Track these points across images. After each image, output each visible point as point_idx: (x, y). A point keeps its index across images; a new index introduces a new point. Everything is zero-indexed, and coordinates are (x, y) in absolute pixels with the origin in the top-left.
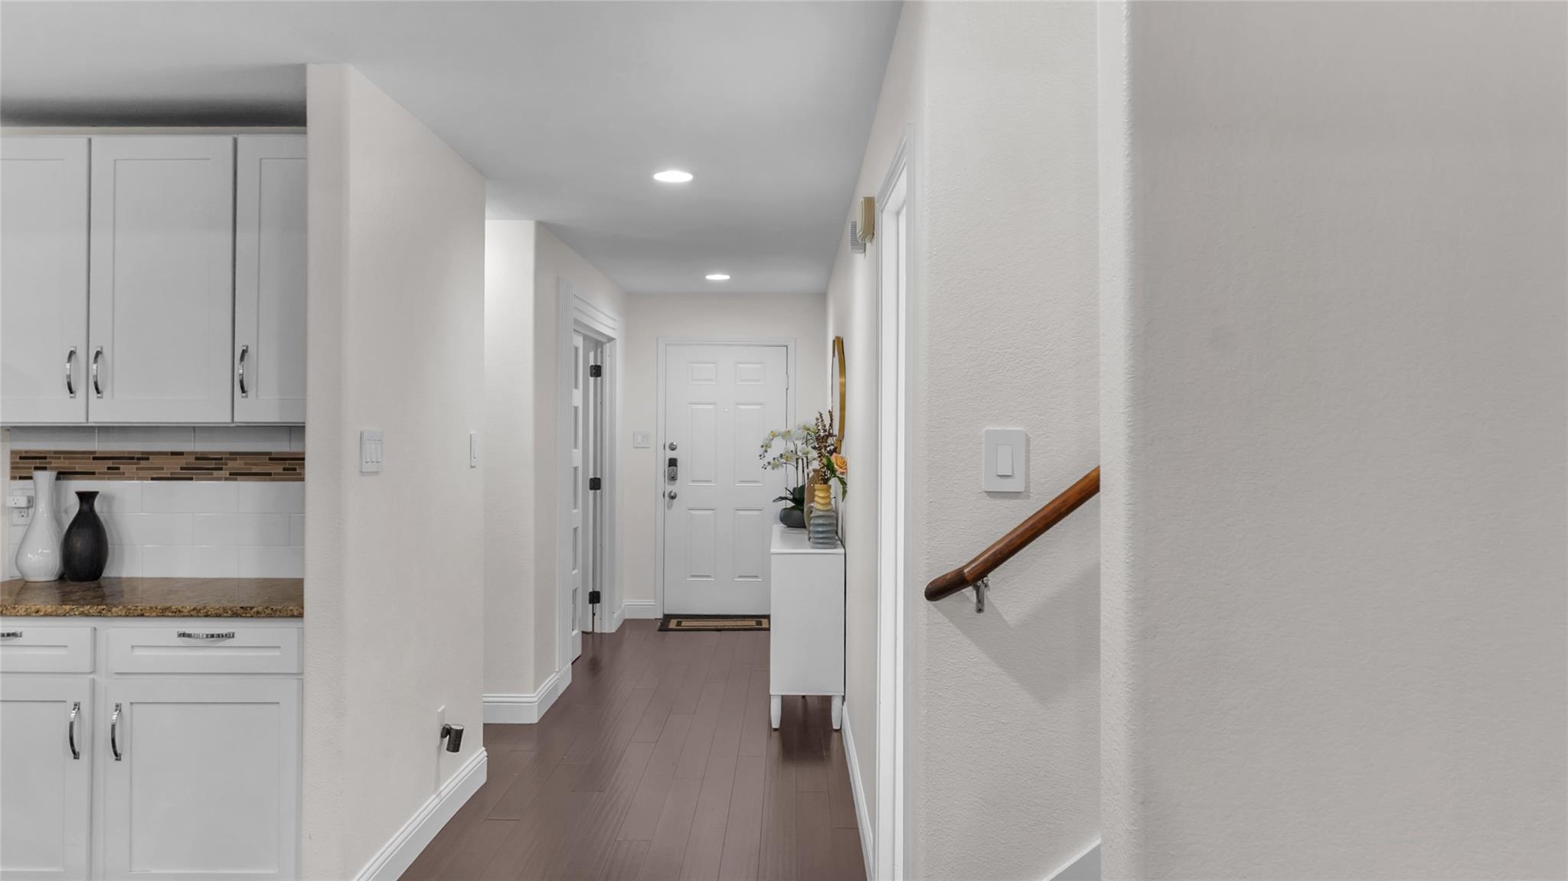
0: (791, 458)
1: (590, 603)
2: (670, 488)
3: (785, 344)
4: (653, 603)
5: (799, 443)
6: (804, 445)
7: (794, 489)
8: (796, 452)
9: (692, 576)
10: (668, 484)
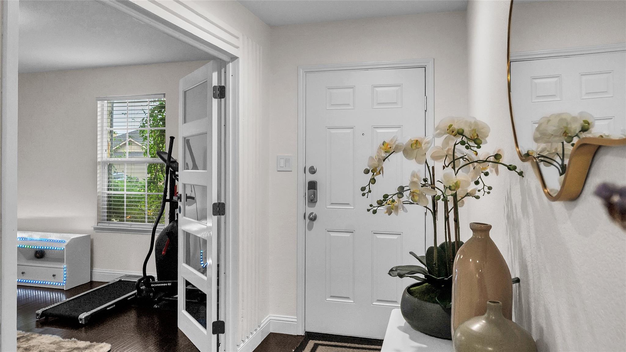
0: (422, 196)
1: (214, 333)
2: (309, 210)
3: (424, 64)
4: (296, 320)
5: (438, 165)
6: (450, 170)
7: (430, 252)
8: (433, 183)
9: (332, 297)
10: (309, 206)
